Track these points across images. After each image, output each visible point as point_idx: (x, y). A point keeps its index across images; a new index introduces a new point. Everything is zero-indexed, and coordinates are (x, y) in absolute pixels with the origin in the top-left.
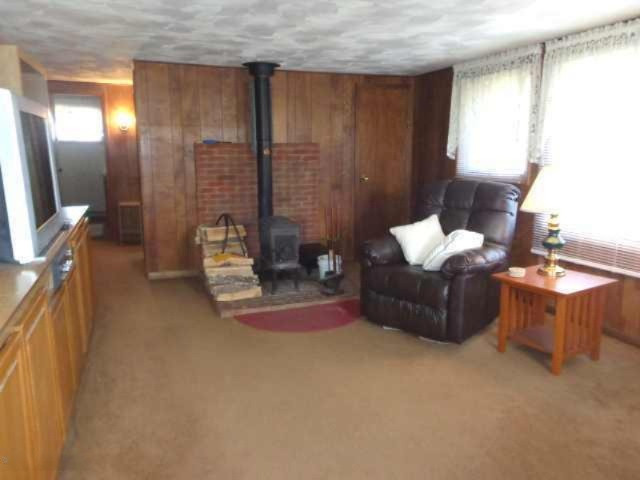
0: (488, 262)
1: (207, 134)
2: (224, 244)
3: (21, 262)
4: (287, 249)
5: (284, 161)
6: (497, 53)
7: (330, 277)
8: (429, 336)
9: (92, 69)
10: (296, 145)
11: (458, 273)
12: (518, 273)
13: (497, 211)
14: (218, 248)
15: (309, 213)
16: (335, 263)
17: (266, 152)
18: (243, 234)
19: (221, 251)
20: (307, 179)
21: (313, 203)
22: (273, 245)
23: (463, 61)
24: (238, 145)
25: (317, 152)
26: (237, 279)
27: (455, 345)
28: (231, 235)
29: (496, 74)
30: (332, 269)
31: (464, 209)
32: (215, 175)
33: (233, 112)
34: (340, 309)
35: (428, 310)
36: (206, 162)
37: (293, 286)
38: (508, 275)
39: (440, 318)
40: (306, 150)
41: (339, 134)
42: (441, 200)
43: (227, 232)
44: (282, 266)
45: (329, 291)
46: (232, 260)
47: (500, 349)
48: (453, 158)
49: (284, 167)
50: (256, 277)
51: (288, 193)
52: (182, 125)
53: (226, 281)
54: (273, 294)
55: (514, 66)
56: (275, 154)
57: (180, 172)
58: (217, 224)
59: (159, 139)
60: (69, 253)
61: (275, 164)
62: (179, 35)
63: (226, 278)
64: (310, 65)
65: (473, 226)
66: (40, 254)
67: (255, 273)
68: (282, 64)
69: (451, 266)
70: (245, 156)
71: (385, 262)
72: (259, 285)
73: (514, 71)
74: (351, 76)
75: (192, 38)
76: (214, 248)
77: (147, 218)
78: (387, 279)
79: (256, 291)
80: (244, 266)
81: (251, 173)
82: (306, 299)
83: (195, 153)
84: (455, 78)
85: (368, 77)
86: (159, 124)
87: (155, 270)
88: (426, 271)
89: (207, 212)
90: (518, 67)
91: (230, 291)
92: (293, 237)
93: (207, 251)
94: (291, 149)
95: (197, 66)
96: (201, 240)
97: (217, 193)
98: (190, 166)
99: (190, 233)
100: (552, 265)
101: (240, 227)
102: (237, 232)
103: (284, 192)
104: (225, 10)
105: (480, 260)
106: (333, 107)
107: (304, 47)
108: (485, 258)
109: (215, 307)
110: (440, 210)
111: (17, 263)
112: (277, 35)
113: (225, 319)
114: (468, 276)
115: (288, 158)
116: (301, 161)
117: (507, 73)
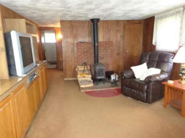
0: (160, 78)
1: (80, 40)
2: (84, 71)
3: (19, 76)
4: (101, 73)
5: (102, 47)
6: (168, 11)
7: (114, 81)
8: (141, 101)
9: (51, 24)
10: (106, 42)
11: (150, 82)
12: (171, 82)
13: (166, 62)
14: (82, 72)
15: (110, 62)
16: (116, 77)
17: (96, 44)
18: (89, 68)
19: (82, 73)
20: (109, 52)
21: (111, 59)
22: (97, 72)
23: (158, 14)
24: (89, 43)
25: (112, 44)
26: (87, 81)
27: (149, 104)
28: (85, 69)
29: (168, 18)
30: (115, 79)
31: (155, 61)
32: (82, 51)
33: (87, 33)
34: (116, 91)
35: (141, 93)
36: (80, 48)
37: (103, 84)
38: (167, 83)
39: (144, 96)
40: (109, 43)
41: (119, 38)
42: (148, 58)
43: (84, 68)
44: (99, 78)
45: (113, 85)
46: (86, 75)
47: (165, 106)
48: (155, 45)
49: (102, 49)
50: (92, 80)
51: (103, 56)
52: (73, 38)
53: (83, 82)
54: (97, 86)
55: (174, 15)
56: (99, 45)
57: (73, 51)
58: (83, 65)
59: (67, 42)
60: (36, 73)
61: (99, 48)
62: (69, 13)
63: (83, 81)
64: (109, 19)
65: (158, 67)
66: (25, 74)
67: (92, 79)
68: (101, 19)
69: (148, 79)
70: (91, 46)
71: (128, 77)
72: (92, 83)
73: (174, 16)
74: (123, 21)
75: (73, 13)
76: (81, 72)
77: (64, 63)
78: (128, 82)
79: (91, 85)
80: (89, 77)
81: (92, 51)
82: (106, 87)
83: (77, 45)
84: (155, 20)
85: (128, 21)
86: (67, 37)
87: (66, 77)
88: (140, 81)
89: (80, 62)
90: (175, 15)
91: (84, 85)
92: (103, 69)
93: (79, 73)
94: (104, 43)
95: (78, 21)
96: (77, 70)
97: (83, 56)
98: (76, 49)
99: (75, 68)
100: (184, 80)
101: (88, 66)
102: (87, 67)
103: (102, 56)
104: (78, 5)
105: (158, 78)
106: (117, 30)
107: (105, 13)
108: (159, 77)
109: (80, 89)
110: (147, 62)
111: (18, 76)
112: (95, 11)
113: (82, 92)
114: (153, 83)
115: (103, 46)
116: (107, 47)
117: (172, 17)
